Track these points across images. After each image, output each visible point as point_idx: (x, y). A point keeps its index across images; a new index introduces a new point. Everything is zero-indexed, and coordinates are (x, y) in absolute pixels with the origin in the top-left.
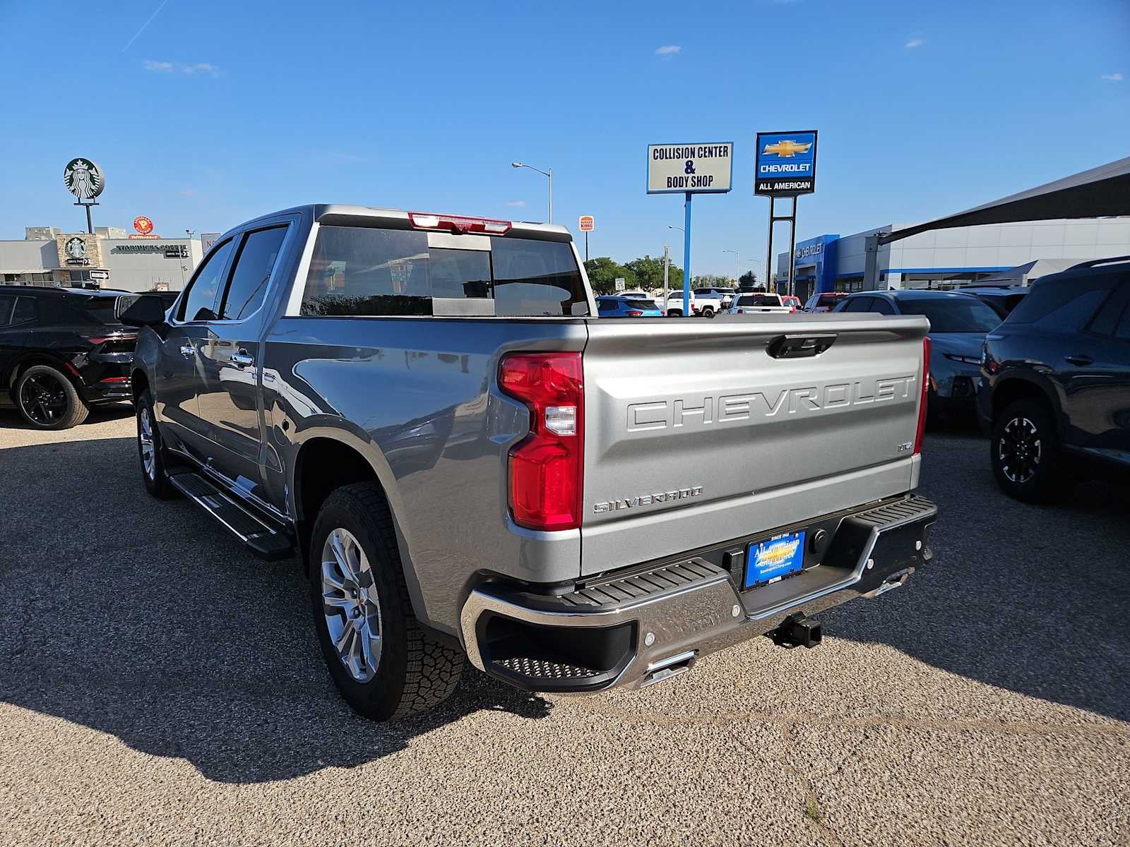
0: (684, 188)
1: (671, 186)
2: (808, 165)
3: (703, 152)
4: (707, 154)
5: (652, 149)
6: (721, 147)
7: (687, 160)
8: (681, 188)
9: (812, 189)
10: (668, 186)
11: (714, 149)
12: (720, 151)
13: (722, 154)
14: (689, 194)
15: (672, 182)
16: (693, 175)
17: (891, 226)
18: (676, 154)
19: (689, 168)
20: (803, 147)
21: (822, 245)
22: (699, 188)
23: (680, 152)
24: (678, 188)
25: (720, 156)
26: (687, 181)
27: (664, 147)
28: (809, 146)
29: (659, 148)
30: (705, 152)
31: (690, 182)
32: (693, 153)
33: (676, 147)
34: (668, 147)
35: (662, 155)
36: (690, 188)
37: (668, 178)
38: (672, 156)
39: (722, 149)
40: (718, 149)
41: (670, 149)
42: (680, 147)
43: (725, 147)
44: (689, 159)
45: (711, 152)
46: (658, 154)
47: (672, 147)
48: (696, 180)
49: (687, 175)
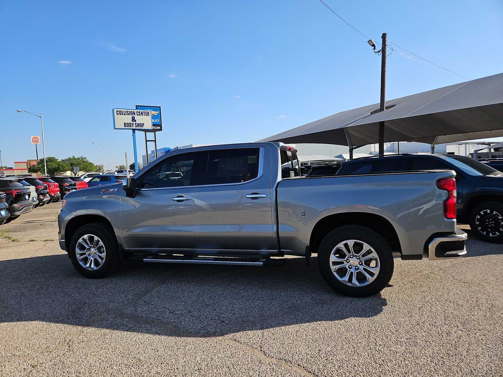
0: (132, 128)
1: (126, 127)
2: (158, 120)
3: (139, 113)
4: (140, 114)
5: (115, 111)
6: (146, 112)
7: (132, 116)
8: (131, 128)
9: (161, 130)
10: (125, 127)
11: (143, 113)
12: (146, 114)
13: (147, 115)
14: (134, 130)
15: (126, 125)
16: (136, 122)
17: (192, 145)
18: (127, 113)
19: (133, 119)
20: (156, 113)
21: (164, 152)
22: (138, 128)
23: (129, 113)
24: (129, 128)
25: (146, 116)
26: (133, 125)
27: (121, 110)
28: (158, 112)
29: (119, 110)
30: (140, 113)
31: (134, 125)
32: (134, 113)
33: (127, 110)
34: (123, 110)
35: (121, 113)
36: (134, 128)
37: (124, 123)
38: (125, 114)
39: (147, 113)
40: (145, 113)
41: (124, 111)
42: (129, 110)
43: (148, 112)
44: (133, 116)
45: (142, 114)
46: (119, 113)
47: (125, 110)
48: (137, 125)
49: (133, 122)
